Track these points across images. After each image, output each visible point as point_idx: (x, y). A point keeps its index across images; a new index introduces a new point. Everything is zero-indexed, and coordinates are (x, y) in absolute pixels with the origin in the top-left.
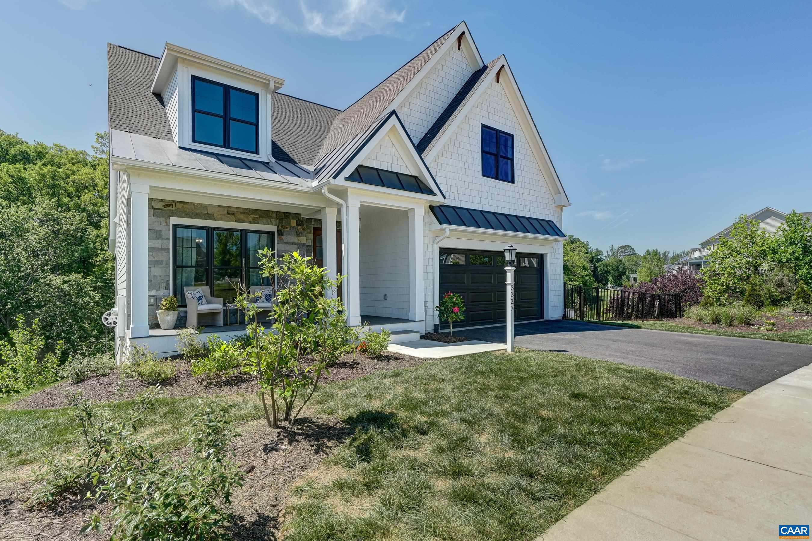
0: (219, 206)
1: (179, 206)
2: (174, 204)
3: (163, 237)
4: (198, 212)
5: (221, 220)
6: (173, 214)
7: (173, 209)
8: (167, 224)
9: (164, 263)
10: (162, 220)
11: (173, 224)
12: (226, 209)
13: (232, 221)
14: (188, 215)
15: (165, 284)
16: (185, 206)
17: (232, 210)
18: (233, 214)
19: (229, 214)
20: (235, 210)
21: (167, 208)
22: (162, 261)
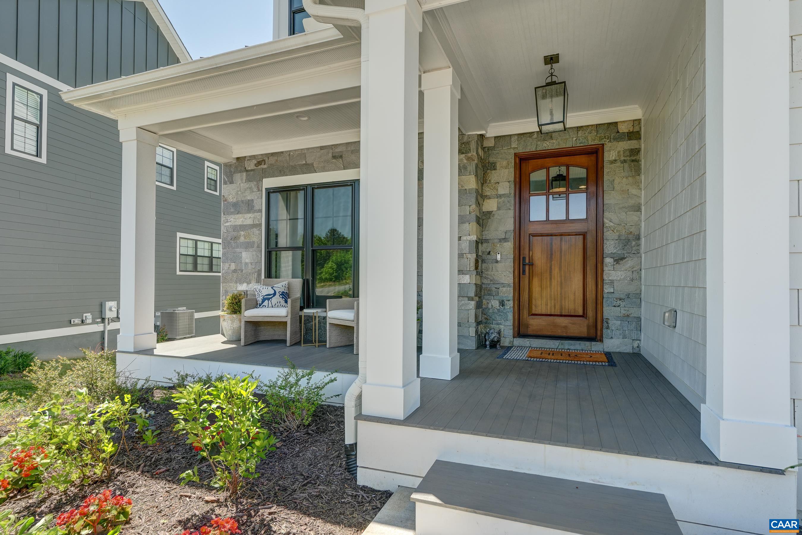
0: (322, 148)
1: (272, 160)
2: (266, 159)
3: (255, 209)
4: (293, 164)
5: (324, 169)
6: (267, 174)
7: (265, 166)
8: (260, 190)
9: (256, 245)
10: (253, 184)
11: (266, 189)
12: (331, 151)
13: (340, 169)
14: (282, 172)
15: (256, 274)
16: (280, 158)
17: (338, 150)
18: (341, 157)
19: (334, 157)
20: (343, 149)
21: (259, 167)
22: (254, 242)
